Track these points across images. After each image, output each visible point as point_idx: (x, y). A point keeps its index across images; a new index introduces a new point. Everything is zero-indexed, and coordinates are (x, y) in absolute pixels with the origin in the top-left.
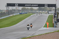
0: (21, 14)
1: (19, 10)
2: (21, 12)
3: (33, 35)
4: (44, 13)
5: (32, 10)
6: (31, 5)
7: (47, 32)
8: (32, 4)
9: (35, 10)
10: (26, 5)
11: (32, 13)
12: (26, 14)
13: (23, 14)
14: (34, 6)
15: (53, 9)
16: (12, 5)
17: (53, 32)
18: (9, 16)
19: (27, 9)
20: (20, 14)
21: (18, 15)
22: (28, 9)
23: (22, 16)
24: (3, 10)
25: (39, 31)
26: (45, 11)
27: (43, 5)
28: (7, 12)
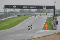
1: (17, 12)
2: (19, 14)
4: (42, 15)
5: (30, 12)
6: (29, 7)
7: (46, 35)
8: (30, 6)
9: (33, 12)
11: (30, 15)
12: (24, 17)
13: (21, 16)
15: (52, 11)
17: (52, 35)
18: (7, 18)
19: (25, 12)
21: (16, 17)
23: (20, 18)
26: (44, 13)
28: (5, 14)
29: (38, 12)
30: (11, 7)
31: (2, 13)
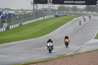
0: (58, 16)
2: (57, 13)
3: (76, 51)
4: (95, 15)
5: (75, 9)
9: (81, 10)
11: (75, 15)
12: (65, 17)
13: (61, 16)
18: (38, 19)
19: (67, 9)
20: (56, 16)
21: (53, 18)
22: (69, 8)
23: (58, 20)
24: (27, 10)
25: (87, 45)
26: (97, 12)
29: (88, 10)
31: (29, 10)
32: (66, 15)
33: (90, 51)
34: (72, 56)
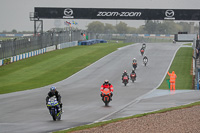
0: (85, 44)
1: (79, 31)
2: (84, 38)
4: (162, 41)
6: (118, 13)
8: (120, 11)
9: (134, 31)
10: (100, 14)
11: (122, 42)
13: (91, 44)
14: (129, 18)
16: (52, 12)
18: (44, 50)
20: (82, 44)
21: (75, 47)
22: (109, 27)
26: (168, 34)
27: (159, 14)
30: (57, 13)
32: (102, 42)
33: (145, 115)
34: (102, 125)
